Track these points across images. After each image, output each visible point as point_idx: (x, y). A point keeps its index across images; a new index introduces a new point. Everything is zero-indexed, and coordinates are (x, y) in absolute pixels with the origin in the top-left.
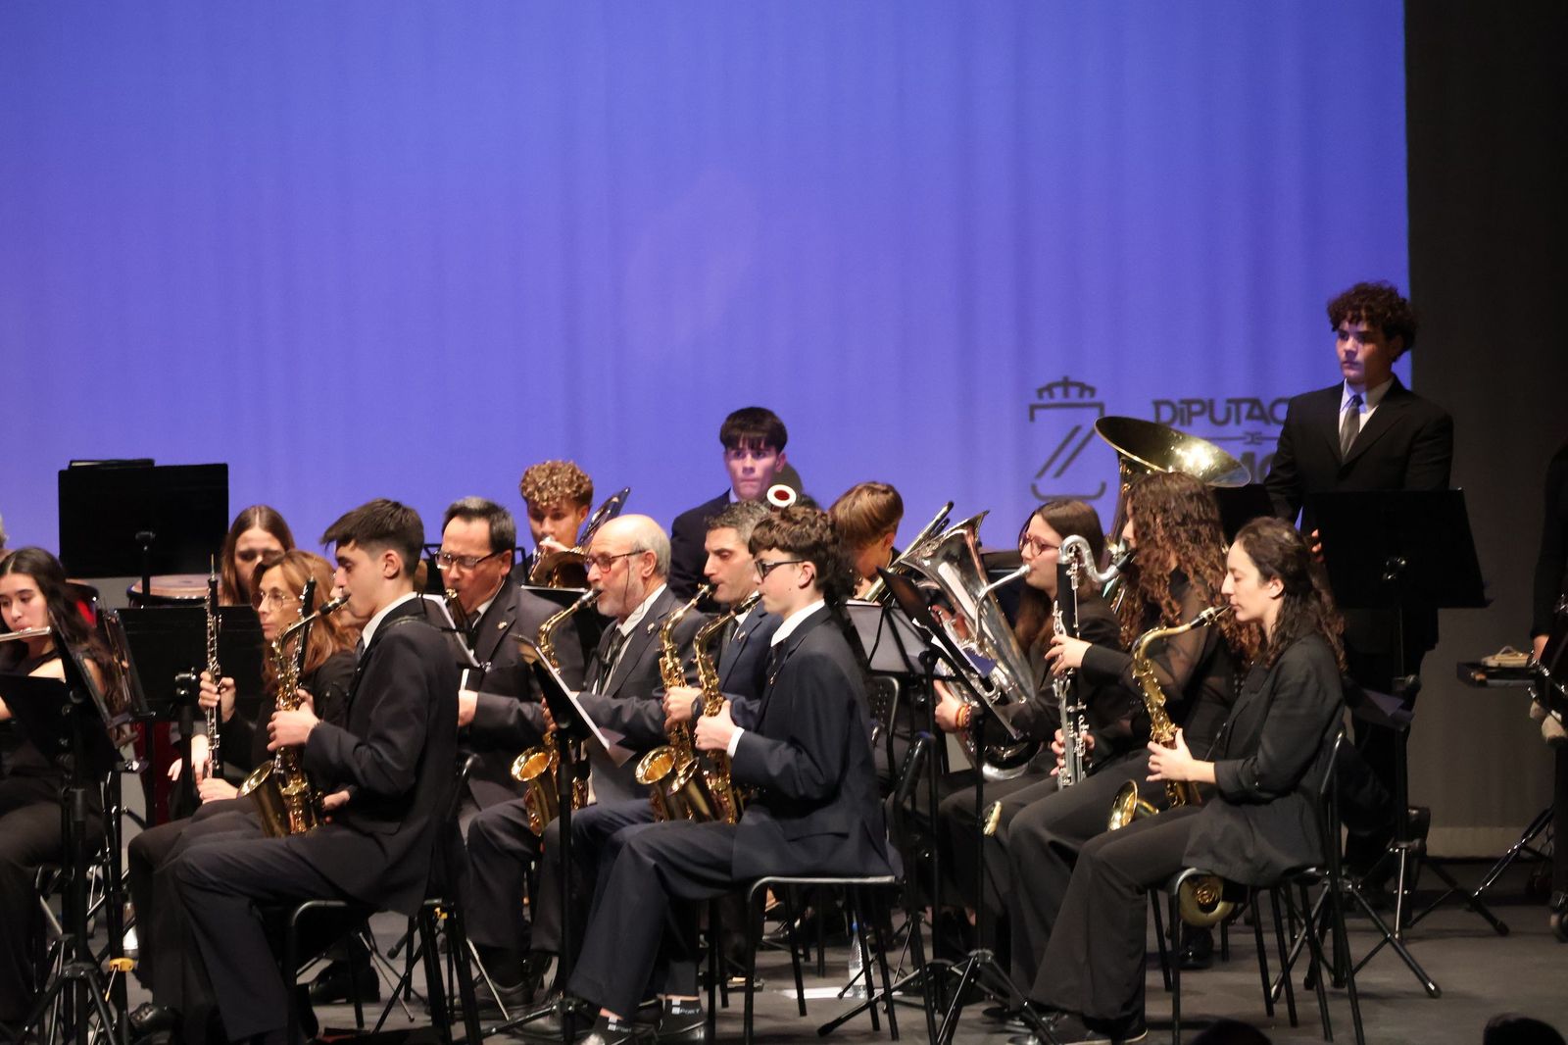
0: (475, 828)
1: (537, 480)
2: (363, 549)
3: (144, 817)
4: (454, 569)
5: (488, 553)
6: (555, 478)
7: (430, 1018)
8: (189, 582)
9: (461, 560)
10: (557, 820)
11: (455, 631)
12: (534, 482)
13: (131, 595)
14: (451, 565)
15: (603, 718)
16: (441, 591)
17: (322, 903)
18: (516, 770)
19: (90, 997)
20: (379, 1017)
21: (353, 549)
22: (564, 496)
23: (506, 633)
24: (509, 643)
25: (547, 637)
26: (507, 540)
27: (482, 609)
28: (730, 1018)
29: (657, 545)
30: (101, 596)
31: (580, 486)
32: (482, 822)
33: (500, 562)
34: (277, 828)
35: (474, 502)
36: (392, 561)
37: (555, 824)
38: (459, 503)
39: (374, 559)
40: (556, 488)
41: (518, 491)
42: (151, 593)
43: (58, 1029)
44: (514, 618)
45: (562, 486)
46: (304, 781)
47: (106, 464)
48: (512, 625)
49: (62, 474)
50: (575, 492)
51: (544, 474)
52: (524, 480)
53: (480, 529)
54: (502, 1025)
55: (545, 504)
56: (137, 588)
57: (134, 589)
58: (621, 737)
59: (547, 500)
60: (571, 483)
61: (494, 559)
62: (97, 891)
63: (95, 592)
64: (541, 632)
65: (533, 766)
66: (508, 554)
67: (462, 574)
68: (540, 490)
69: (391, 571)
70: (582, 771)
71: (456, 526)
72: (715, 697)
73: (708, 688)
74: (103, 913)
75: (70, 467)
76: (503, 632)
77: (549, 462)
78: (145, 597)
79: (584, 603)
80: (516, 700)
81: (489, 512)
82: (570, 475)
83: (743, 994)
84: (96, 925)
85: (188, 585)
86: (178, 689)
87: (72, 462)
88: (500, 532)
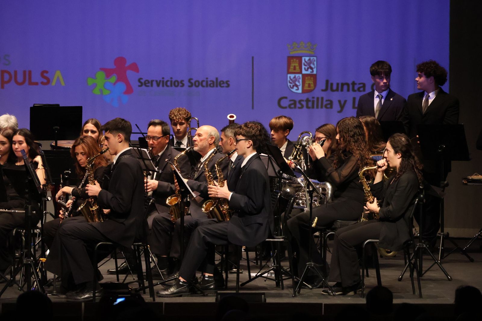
1: (175, 113)
2: (111, 133)
3: (54, 214)
4: (151, 140)
5: (162, 136)
6: (180, 112)
7: (137, 279)
8: (70, 143)
9: (153, 138)
10: (180, 219)
11: (151, 160)
12: (174, 113)
13: (52, 146)
14: (150, 140)
17: (105, 243)
19: (32, 270)
20: (124, 278)
21: (108, 133)
22: (184, 118)
23: (168, 163)
25: (176, 161)
26: (167, 132)
27: (160, 154)
28: (231, 281)
30: (42, 146)
31: (187, 115)
33: (166, 139)
35: (157, 121)
36: (120, 137)
37: (179, 220)
38: (152, 120)
39: (115, 136)
40: (181, 116)
42: (58, 145)
43: (23, 279)
45: (183, 115)
47: (45, 105)
48: (170, 160)
49: (31, 108)
50: (186, 116)
51: (177, 111)
52: (170, 113)
53: (158, 129)
54: (162, 281)
55: (178, 120)
56: (53, 144)
57: (52, 144)
59: (178, 119)
60: (185, 114)
61: (164, 137)
62: (39, 237)
63: (40, 145)
64: (175, 160)
65: (173, 201)
66: (168, 136)
67: (153, 142)
68: (175, 116)
69: (120, 140)
70: (188, 204)
71: (151, 128)
72: (222, 181)
73: (220, 178)
74: (40, 243)
75: (34, 106)
76: (167, 162)
77: (177, 108)
78: (56, 147)
81: (161, 124)
82: (185, 112)
83: (236, 274)
84: (38, 247)
85: (69, 143)
86: (65, 176)
87: (34, 104)
88: (165, 130)
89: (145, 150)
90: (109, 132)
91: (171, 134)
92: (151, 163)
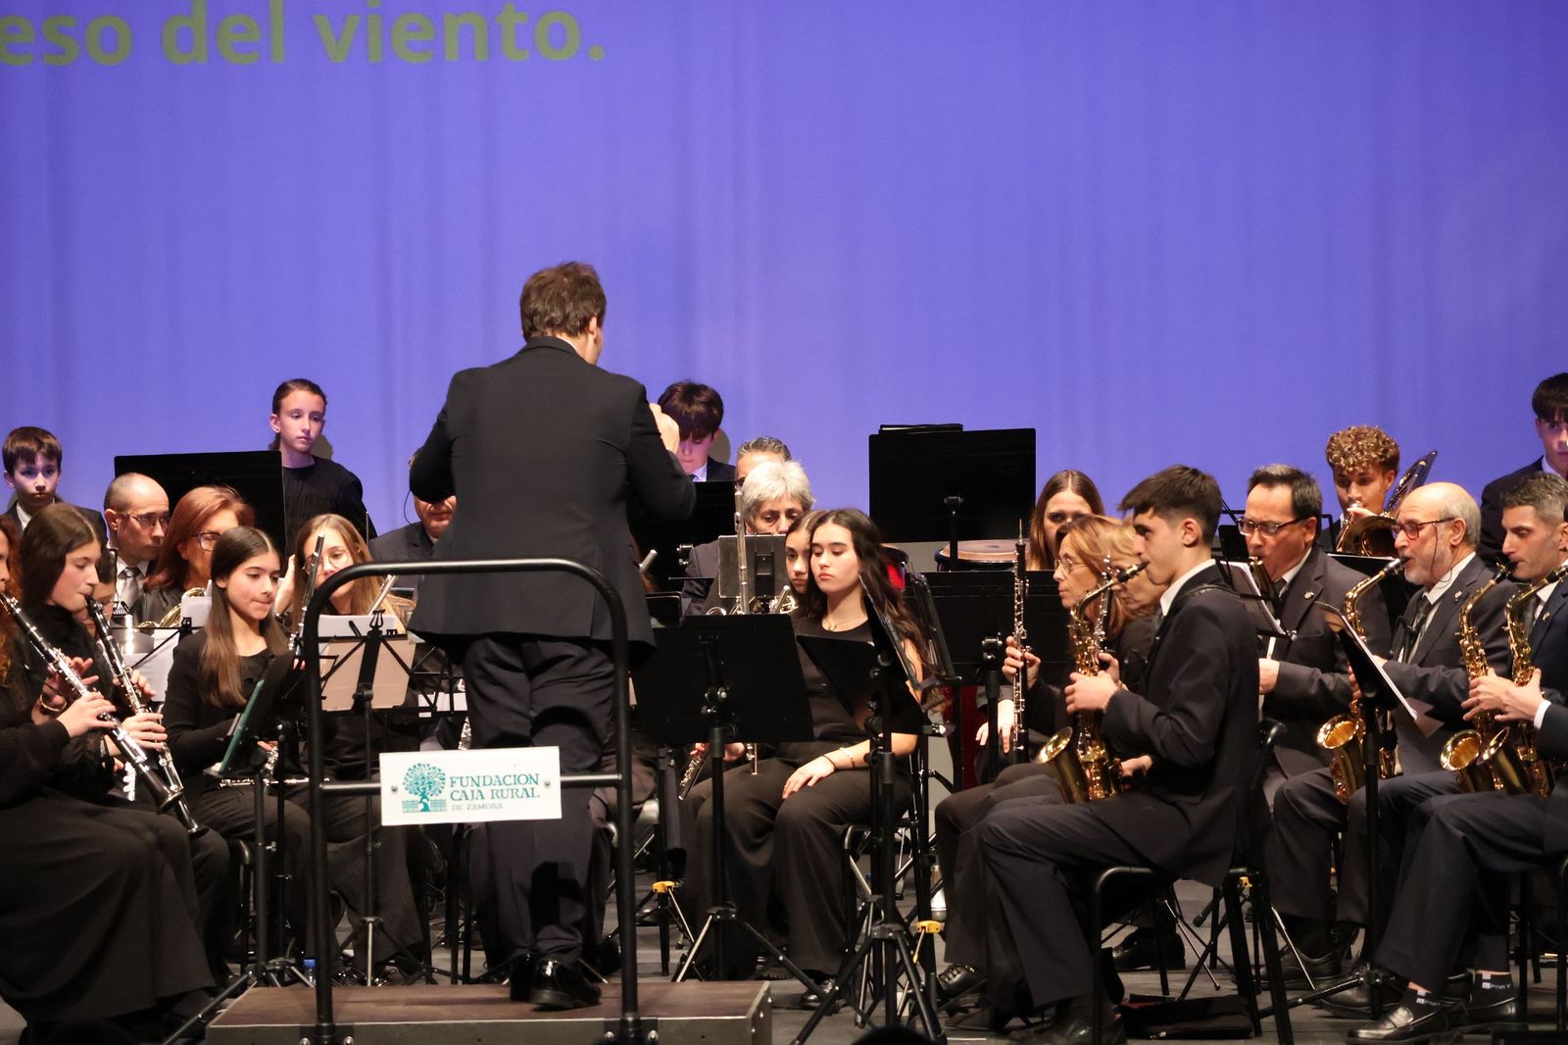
0: (1281, 797)
1: (1343, 445)
2: (1161, 517)
3: (951, 780)
4: (1256, 534)
5: (1290, 520)
6: (1360, 443)
7: (1236, 987)
8: (997, 547)
9: (1264, 526)
10: (1363, 791)
11: (1261, 598)
12: (1340, 447)
13: (939, 559)
14: (1252, 532)
15: (1410, 688)
16: (1245, 558)
17: (1127, 869)
18: (1321, 738)
19: (898, 959)
20: (1183, 985)
21: (1151, 518)
22: (1371, 461)
23: (1313, 604)
24: (1316, 612)
25: (1353, 605)
26: (1310, 506)
27: (1288, 577)
28: (1542, 994)
29: (1466, 512)
30: (910, 560)
31: (1386, 451)
32: (1288, 791)
33: (1304, 529)
34: (1076, 795)
35: (1277, 469)
36: (1191, 529)
37: (1361, 793)
38: (1262, 468)
39: (1173, 527)
40: (1362, 454)
41: (1325, 457)
42: (959, 557)
43: (868, 990)
44: (1321, 587)
45: (1368, 451)
46: (1102, 748)
47: (916, 428)
48: (1319, 595)
49: (872, 438)
50: (1381, 457)
51: (1350, 440)
52: (1329, 447)
53: (1282, 495)
54: (1309, 995)
55: (1351, 469)
56: (946, 553)
57: (941, 553)
58: (1429, 707)
59: (1353, 465)
60: (1376, 448)
61: (1298, 524)
62: (906, 852)
63: (903, 556)
64: (1347, 599)
65: (1339, 734)
66: (1313, 521)
67: (1263, 540)
68: (1345, 456)
69: (1190, 539)
70: (1390, 741)
71: (1259, 493)
72: (1527, 666)
73: (1519, 657)
74: (911, 874)
75: (880, 431)
76: (1310, 602)
77: (1353, 428)
78: (952, 562)
79: (1392, 570)
80: (1318, 671)
81: (1291, 478)
82: (1375, 440)
83: (1555, 970)
84: (905, 887)
85: (995, 549)
86: (985, 654)
87: (882, 426)
88: (1305, 500)
89: (1244, 566)
90: (1155, 512)
91: (1324, 512)
92: (1261, 607)
